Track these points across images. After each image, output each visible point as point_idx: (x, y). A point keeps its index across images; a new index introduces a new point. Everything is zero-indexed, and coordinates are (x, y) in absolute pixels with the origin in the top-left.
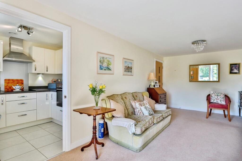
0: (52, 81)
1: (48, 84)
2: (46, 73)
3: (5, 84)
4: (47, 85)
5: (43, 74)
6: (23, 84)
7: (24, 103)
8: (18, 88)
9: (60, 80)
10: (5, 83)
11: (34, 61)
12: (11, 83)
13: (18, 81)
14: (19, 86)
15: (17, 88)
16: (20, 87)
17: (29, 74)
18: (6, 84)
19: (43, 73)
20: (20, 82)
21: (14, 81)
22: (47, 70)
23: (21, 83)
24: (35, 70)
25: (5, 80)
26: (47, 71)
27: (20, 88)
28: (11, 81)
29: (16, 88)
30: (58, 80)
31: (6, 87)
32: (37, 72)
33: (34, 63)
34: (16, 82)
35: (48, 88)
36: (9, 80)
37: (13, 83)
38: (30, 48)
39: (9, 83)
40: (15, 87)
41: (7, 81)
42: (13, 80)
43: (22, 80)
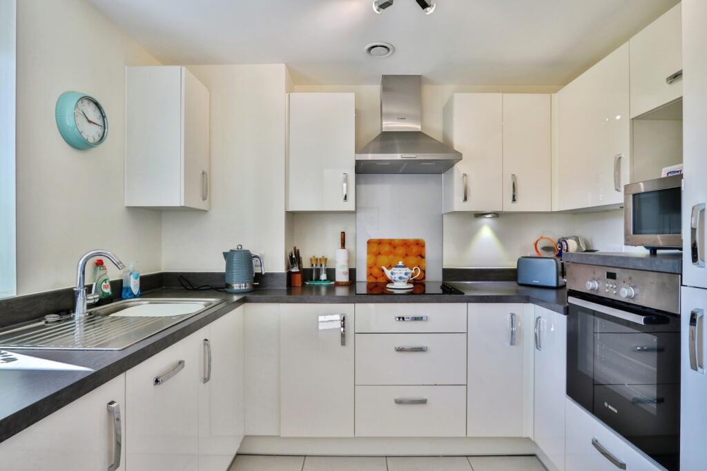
0: (536, 245)
1: (519, 261)
2: (510, 207)
3: (368, 259)
4: (514, 265)
5: (496, 215)
6: (423, 257)
7: (421, 350)
8: (400, 278)
9: (579, 244)
10: (368, 253)
11: (459, 157)
12: (387, 254)
13: (409, 246)
14: (404, 270)
15: (396, 277)
16: (406, 274)
17: (445, 218)
18: (373, 259)
19: (498, 209)
20: (415, 249)
21: (395, 248)
22: (514, 196)
23: (418, 255)
24: (466, 199)
25: (369, 242)
26: (514, 200)
27: (407, 277)
28: (387, 248)
29: (393, 277)
30: (564, 240)
31: (371, 268)
32: (470, 206)
33: (459, 168)
34: (400, 251)
35: (520, 282)
36: (380, 242)
37: (391, 253)
38: (447, 111)
39: (379, 254)
40: (392, 274)
41: (375, 248)
42: (391, 243)
43: (420, 244)
